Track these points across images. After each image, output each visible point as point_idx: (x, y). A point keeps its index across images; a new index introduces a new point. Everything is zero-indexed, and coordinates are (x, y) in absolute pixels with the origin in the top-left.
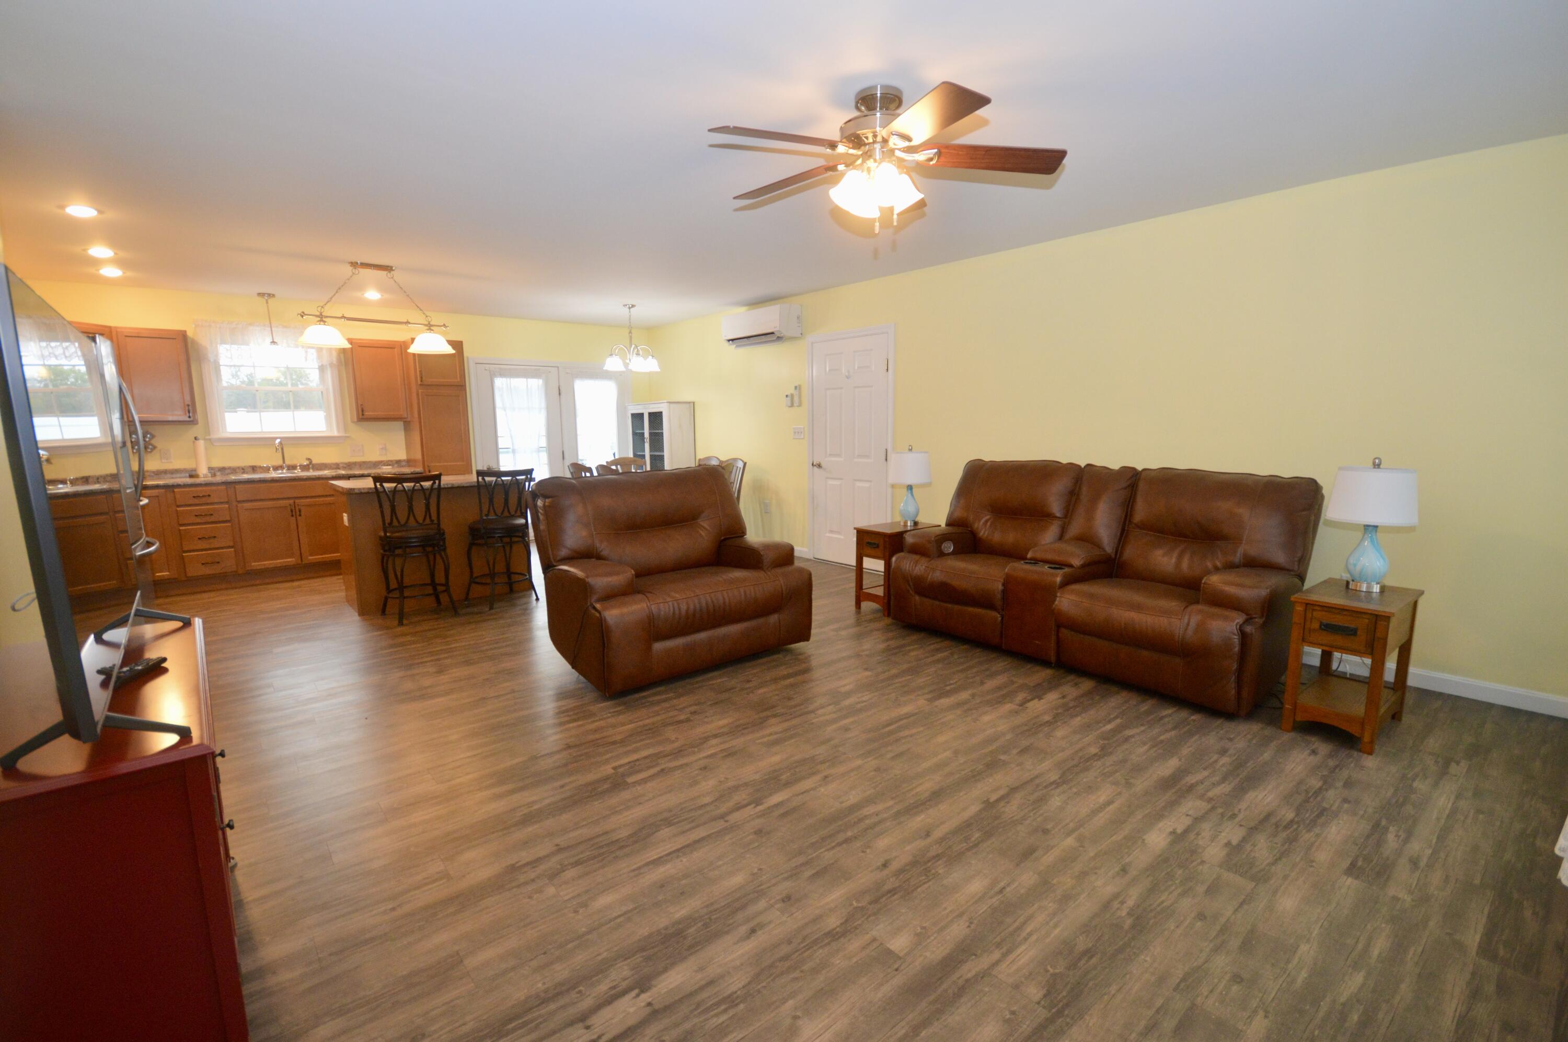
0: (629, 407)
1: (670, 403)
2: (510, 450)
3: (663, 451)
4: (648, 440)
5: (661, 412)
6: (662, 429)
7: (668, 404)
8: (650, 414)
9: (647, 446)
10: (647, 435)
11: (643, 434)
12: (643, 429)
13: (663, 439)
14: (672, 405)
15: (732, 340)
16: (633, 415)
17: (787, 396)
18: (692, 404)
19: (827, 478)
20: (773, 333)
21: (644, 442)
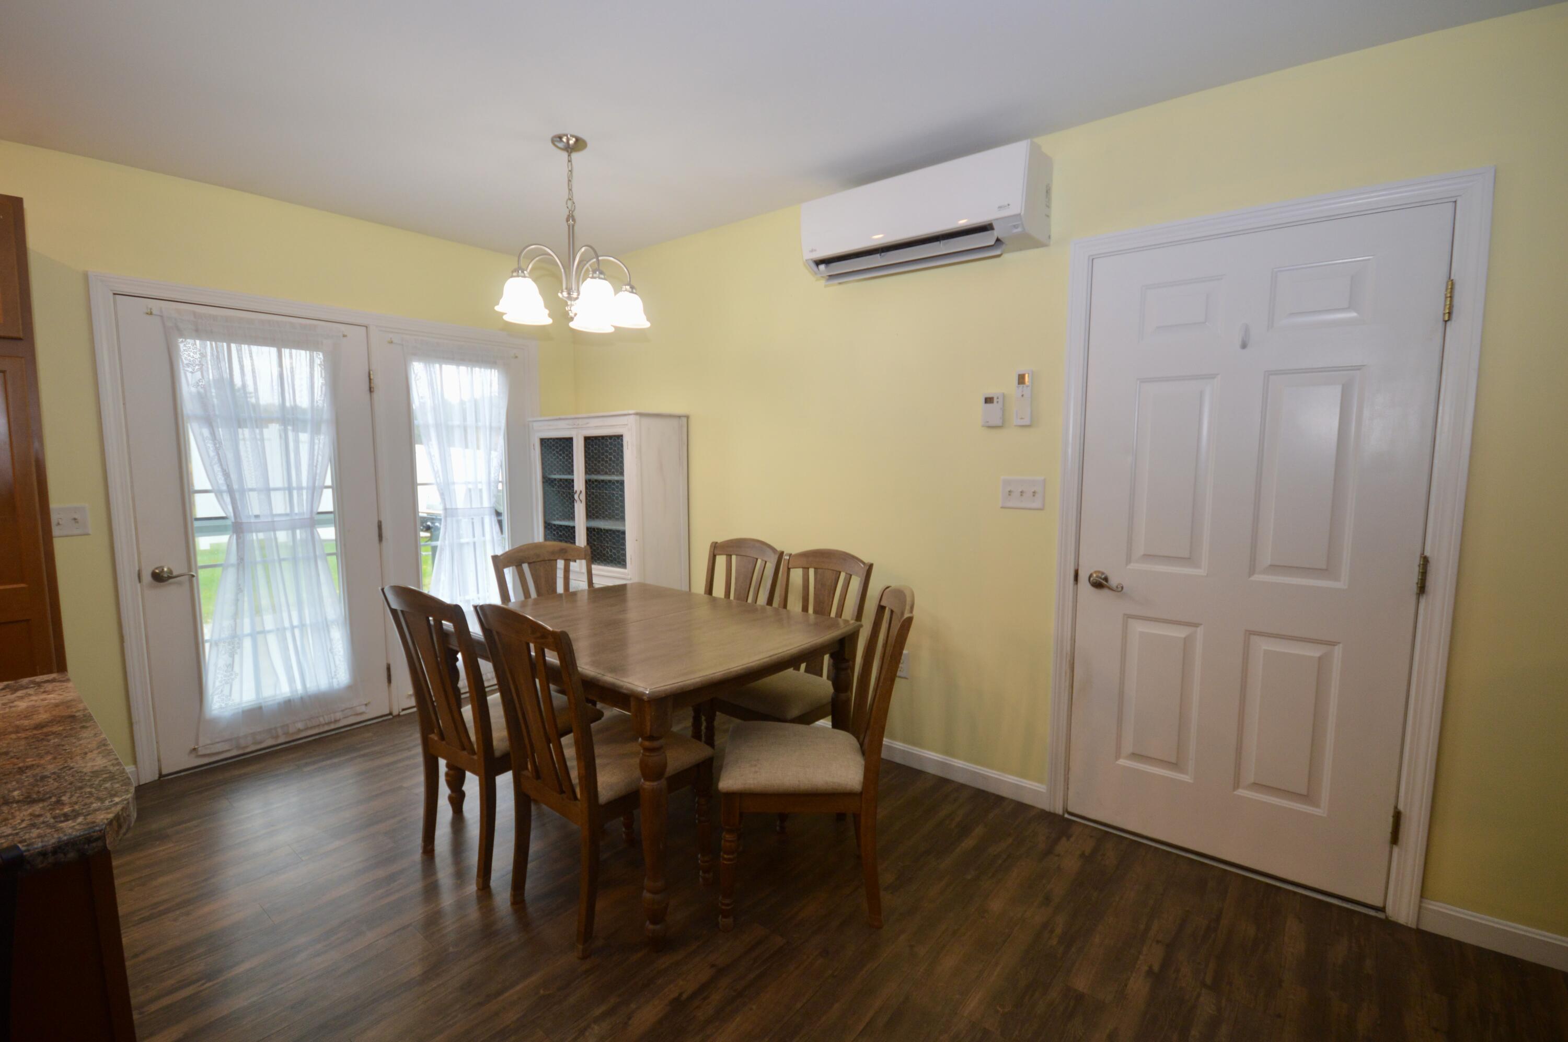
0: (535, 424)
1: (641, 415)
2: (229, 522)
3: (622, 518)
4: (583, 497)
5: (620, 437)
6: (622, 473)
7: (638, 417)
8: (590, 441)
9: (580, 509)
10: (579, 485)
11: (571, 482)
12: (571, 472)
13: (623, 496)
14: (645, 421)
15: (827, 261)
16: (543, 441)
17: (989, 400)
18: (685, 420)
19: (1129, 616)
20: (985, 228)
21: (572, 501)
